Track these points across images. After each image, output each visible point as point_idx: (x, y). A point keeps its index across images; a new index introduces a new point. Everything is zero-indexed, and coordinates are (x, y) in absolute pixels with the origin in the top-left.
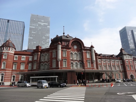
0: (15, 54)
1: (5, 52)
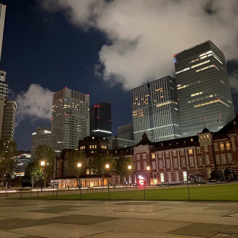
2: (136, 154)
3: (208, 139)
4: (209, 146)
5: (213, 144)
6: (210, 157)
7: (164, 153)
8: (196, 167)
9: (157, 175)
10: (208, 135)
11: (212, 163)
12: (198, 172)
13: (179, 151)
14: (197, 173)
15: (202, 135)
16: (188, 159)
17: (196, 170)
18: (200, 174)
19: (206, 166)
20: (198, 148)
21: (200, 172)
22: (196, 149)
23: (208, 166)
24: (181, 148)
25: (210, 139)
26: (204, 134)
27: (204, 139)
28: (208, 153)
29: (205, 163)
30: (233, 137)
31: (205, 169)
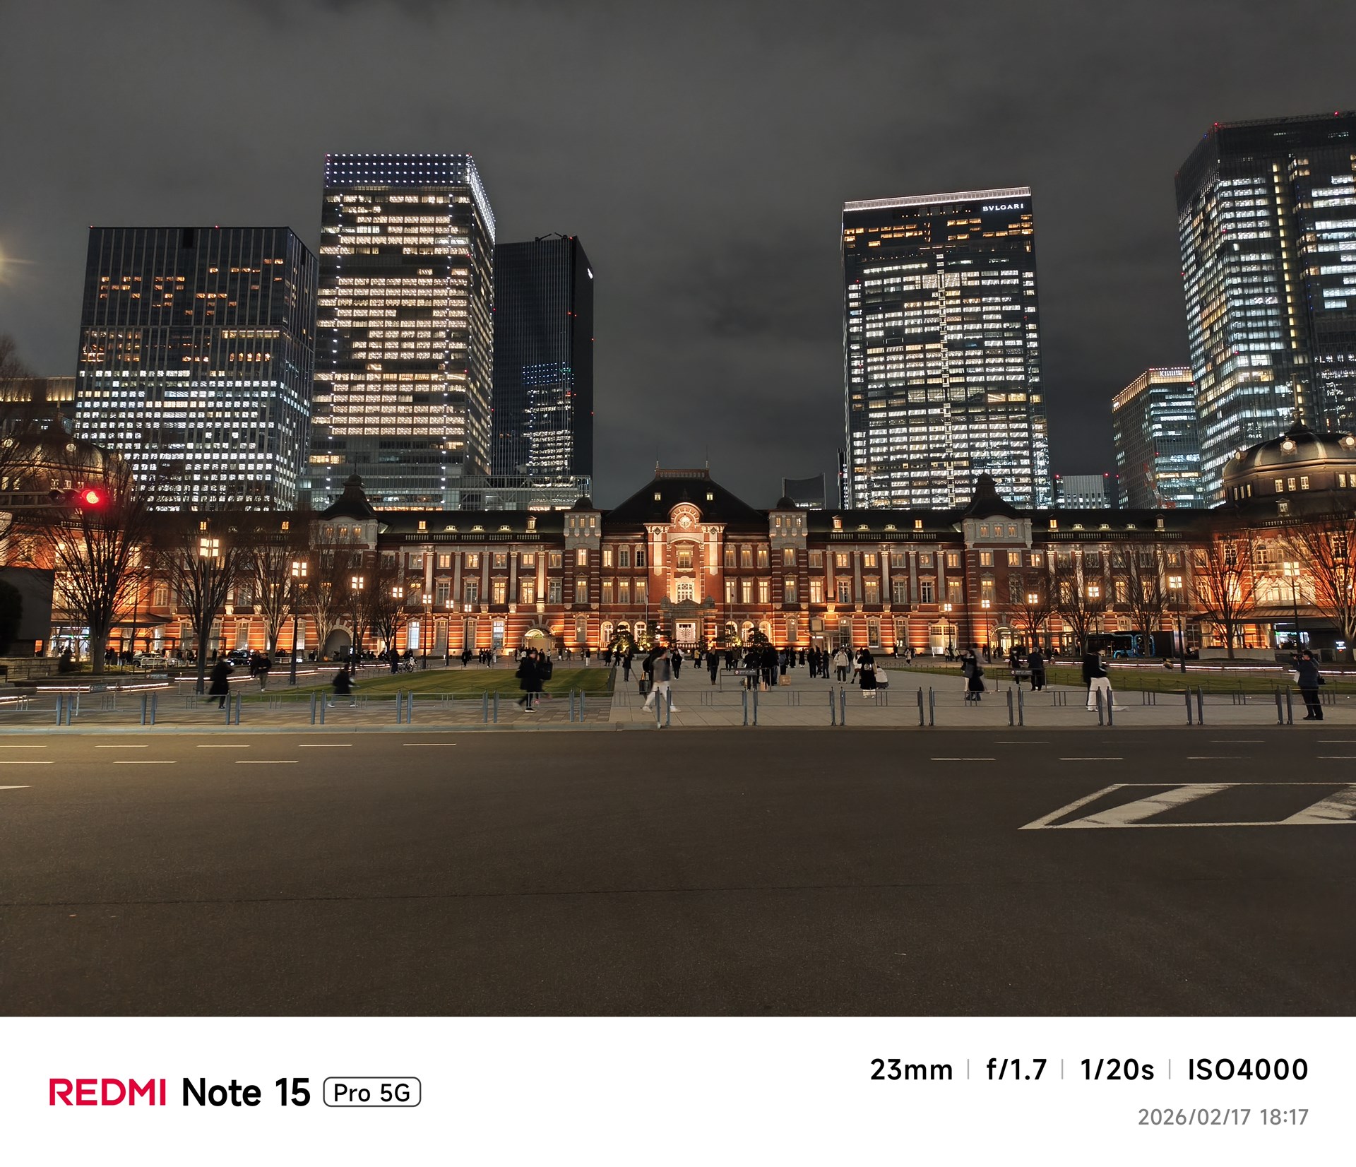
3: (592, 531)
4: (590, 552)
5: (600, 548)
6: (590, 581)
8: (540, 608)
10: (592, 520)
11: (595, 601)
12: (544, 622)
13: (491, 554)
14: (540, 625)
15: (577, 517)
22: (547, 553)
23: (581, 607)
24: (498, 547)
25: (599, 535)
26: (583, 514)
27: (582, 532)
29: (573, 601)
30: (660, 535)
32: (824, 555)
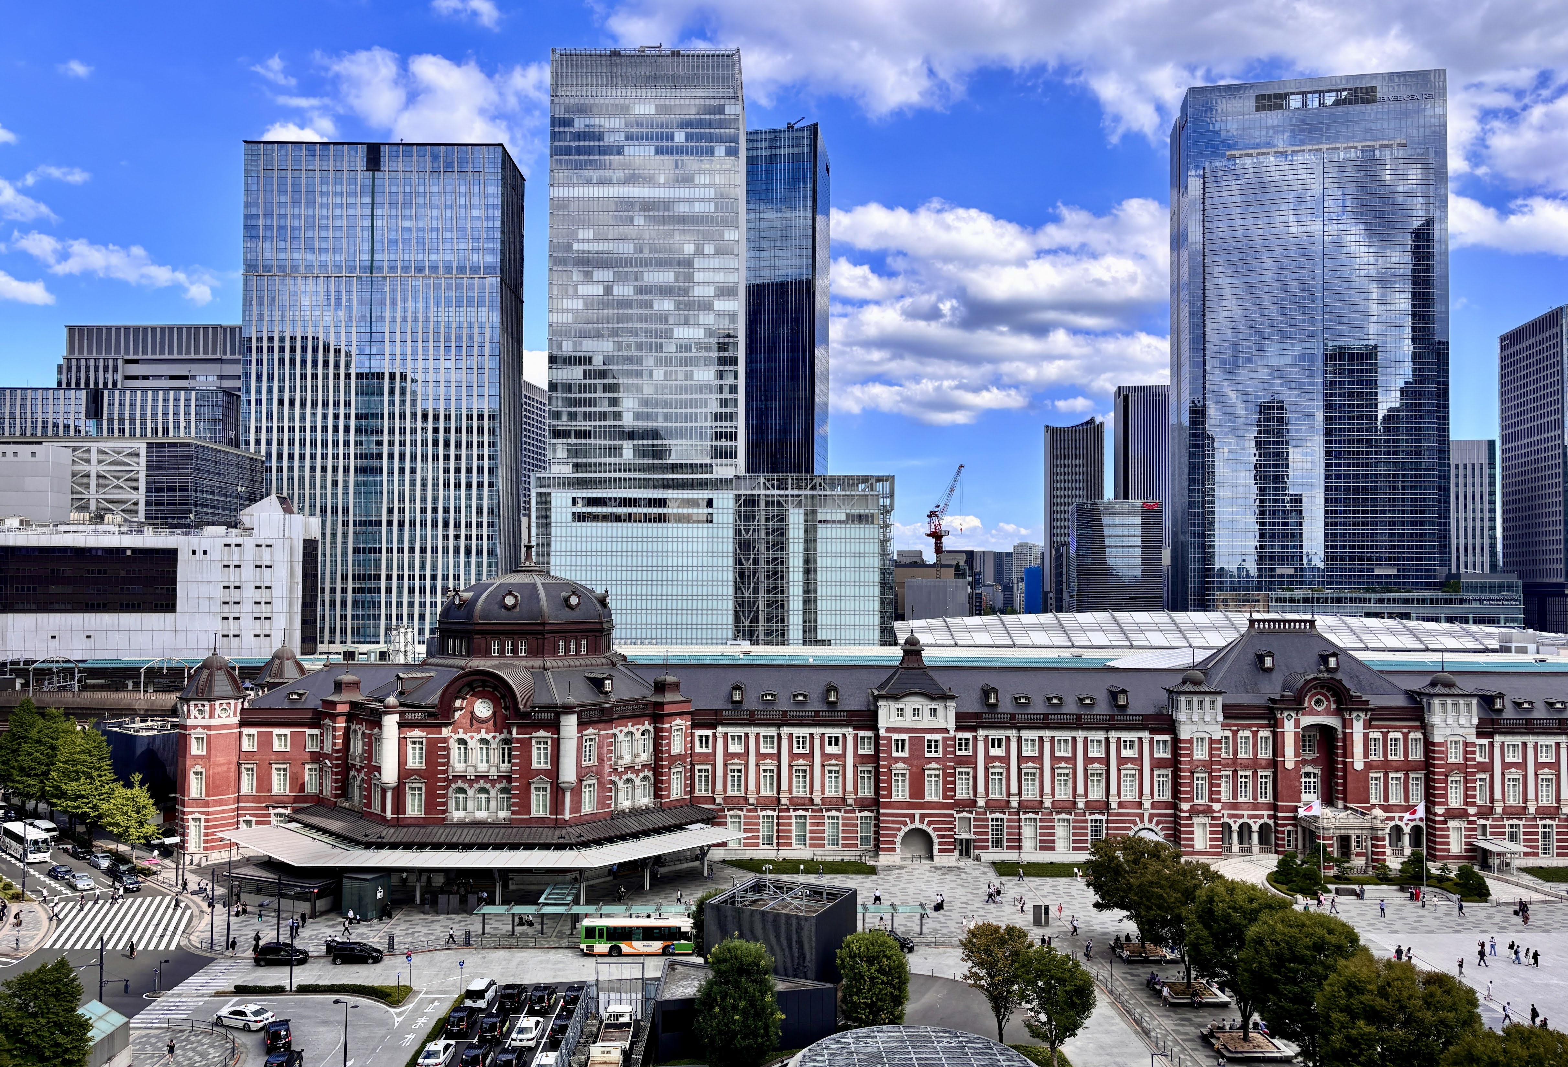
0: (243, 724)
1: (195, 727)
2: (888, 730)
3: (1212, 716)
4: (1211, 741)
5: (1222, 736)
6: (1211, 778)
7: (1019, 738)
8: (1147, 805)
9: (975, 820)
10: (1213, 703)
12: (1150, 821)
13: (1085, 739)
14: (1147, 825)
15: (1195, 699)
16: (1119, 770)
17: (1141, 817)
18: (1157, 829)
19: (1195, 811)
20: (1157, 737)
21: (1158, 823)
22: (1152, 740)
23: (1202, 808)
26: (1201, 697)
27: (1201, 715)
28: (1208, 765)
29: (1191, 800)
30: (1292, 720)
31: (1190, 818)
32: (1492, 744)
